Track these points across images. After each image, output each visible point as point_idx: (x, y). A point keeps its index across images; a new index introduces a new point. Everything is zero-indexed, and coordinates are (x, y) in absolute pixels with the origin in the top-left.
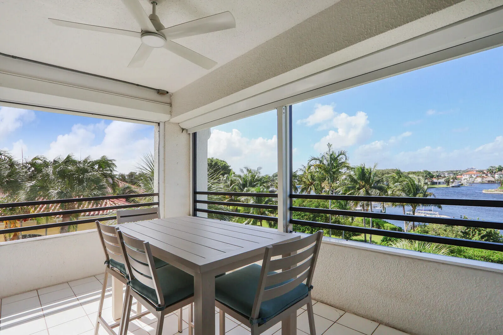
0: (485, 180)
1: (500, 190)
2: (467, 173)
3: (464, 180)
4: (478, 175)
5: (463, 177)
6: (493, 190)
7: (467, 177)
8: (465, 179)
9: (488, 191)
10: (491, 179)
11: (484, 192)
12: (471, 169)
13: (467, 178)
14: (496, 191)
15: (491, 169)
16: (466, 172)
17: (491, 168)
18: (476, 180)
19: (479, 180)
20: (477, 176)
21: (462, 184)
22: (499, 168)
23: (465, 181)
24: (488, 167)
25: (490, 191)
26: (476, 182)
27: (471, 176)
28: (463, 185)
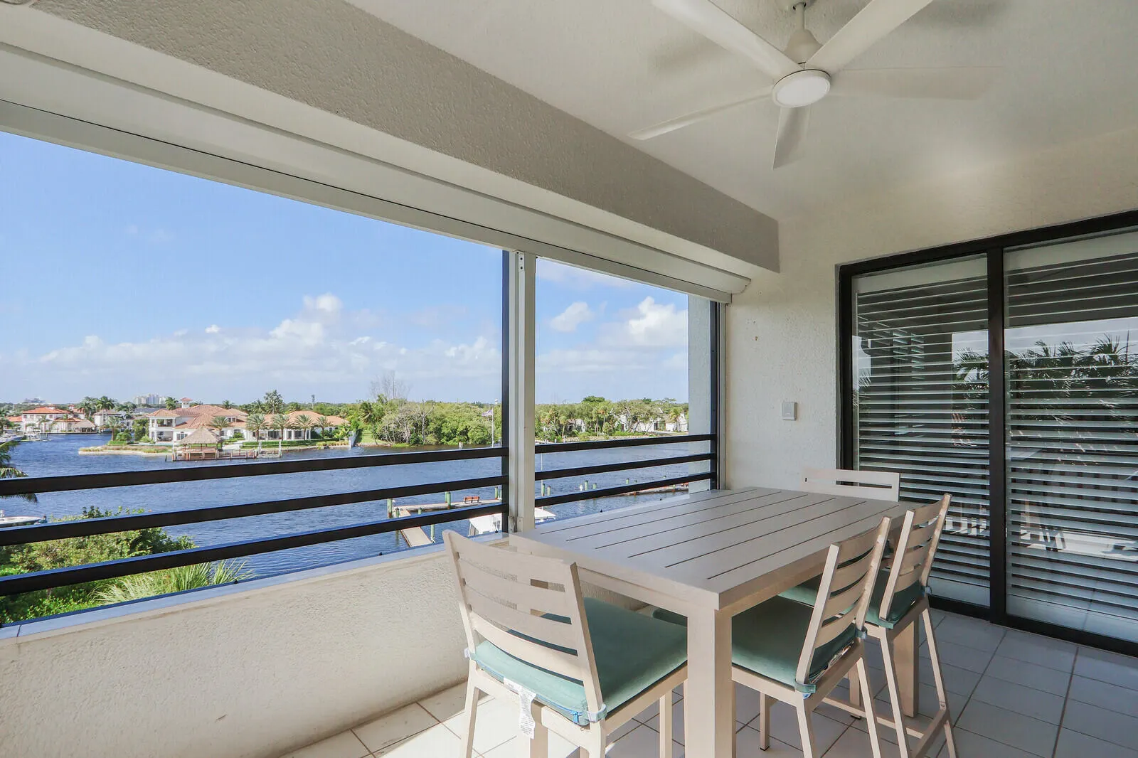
0: (74, 426)
1: (111, 447)
2: (33, 411)
3: (26, 426)
4: (59, 416)
5: (23, 420)
6: (99, 448)
7: (35, 420)
8: (27, 424)
9: (90, 451)
10: (87, 424)
11: (80, 453)
12: (33, 402)
13: (31, 422)
14: (106, 449)
15: (86, 405)
16: (28, 408)
17: (88, 402)
18: (56, 426)
19: (62, 427)
20: (57, 419)
21: (25, 438)
22: (103, 403)
23: (28, 430)
24: (80, 400)
25: (93, 451)
26: (55, 432)
27: (44, 417)
28: (28, 439)
